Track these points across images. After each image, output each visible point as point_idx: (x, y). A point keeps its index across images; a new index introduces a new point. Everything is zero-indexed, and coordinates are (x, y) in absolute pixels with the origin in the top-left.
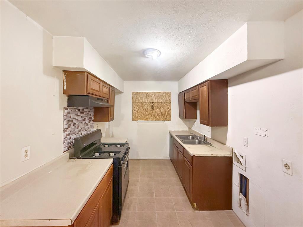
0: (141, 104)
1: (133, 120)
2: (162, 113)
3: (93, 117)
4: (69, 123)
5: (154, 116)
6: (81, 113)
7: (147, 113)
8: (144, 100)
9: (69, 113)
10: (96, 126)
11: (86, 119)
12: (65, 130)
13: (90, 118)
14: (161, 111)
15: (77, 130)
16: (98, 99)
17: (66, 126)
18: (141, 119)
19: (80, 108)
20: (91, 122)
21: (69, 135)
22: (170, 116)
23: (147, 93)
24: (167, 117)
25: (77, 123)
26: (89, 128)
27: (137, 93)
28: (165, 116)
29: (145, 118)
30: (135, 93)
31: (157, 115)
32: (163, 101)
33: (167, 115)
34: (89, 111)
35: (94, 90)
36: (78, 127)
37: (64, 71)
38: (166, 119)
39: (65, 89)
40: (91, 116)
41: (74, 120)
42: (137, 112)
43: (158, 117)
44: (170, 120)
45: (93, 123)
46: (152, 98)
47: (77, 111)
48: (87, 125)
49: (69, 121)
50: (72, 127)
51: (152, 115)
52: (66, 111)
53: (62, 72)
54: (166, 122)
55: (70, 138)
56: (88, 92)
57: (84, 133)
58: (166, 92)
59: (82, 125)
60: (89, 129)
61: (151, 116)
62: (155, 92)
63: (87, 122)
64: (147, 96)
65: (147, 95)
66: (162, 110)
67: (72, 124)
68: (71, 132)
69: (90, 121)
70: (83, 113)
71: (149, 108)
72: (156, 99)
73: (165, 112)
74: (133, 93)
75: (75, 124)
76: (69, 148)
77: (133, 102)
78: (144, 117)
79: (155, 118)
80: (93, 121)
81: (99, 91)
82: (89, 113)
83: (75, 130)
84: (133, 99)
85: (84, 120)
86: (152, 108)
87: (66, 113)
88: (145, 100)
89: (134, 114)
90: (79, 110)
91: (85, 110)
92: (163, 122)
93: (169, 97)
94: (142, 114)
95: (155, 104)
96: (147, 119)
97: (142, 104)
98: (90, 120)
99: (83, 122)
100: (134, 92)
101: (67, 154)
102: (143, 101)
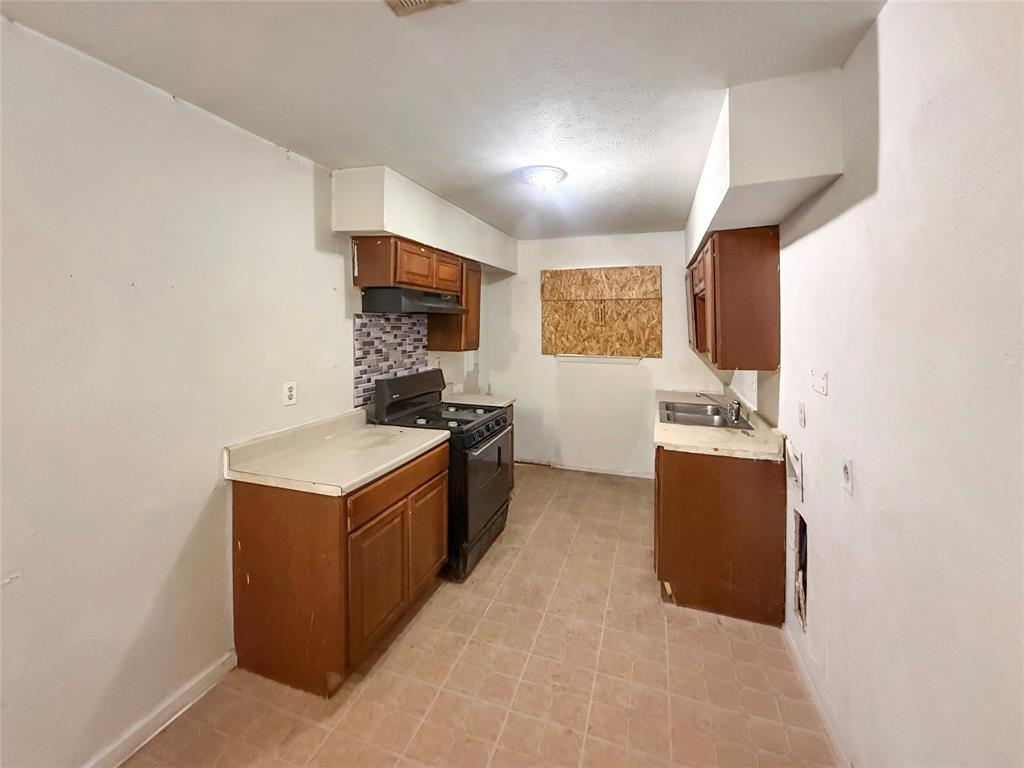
0: (567, 305)
1: (545, 352)
2: (631, 332)
3: (424, 339)
4: (367, 348)
5: (606, 341)
6: (393, 328)
7: (583, 331)
8: (575, 292)
9: (364, 325)
10: (433, 361)
11: (407, 341)
12: (357, 363)
13: (415, 340)
14: (630, 325)
15: (384, 365)
16: (427, 294)
17: (359, 354)
18: (566, 350)
19: (392, 316)
20: (421, 351)
21: (365, 372)
22: (660, 345)
23: (584, 273)
24: (648, 344)
25: (384, 350)
26: (413, 363)
27: (556, 274)
28: (643, 343)
29: (579, 349)
30: (548, 275)
31: (614, 338)
32: (633, 294)
33: (649, 340)
34: (414, 324)
35: (414, 274)
36: (386, 359)
37: (354, 238)
38: (645, 351)
39: (356, 275)
40: (419, 336)
41: (376, 342)
42: (556, 329)
43: (618, 346)
44: (660, 356)
45: (424, 354)
46: (600, 286)
47: (383, 321)
48: (410, 357)
49: (365, 344)
50: (373, 357)
51: (602, 340)
52: (358, 321)
53: (350, 240)
54: (647, 362)
55: (369, 381)
56: (398, 280)
57: (402, 373)
58: (643, 267)
59: (395, 356)
60: (415, 367)
61: (598, 342)
62: (610, 268)
63: (409, 348)
64: (583, 280)
65: (586, 277)
66: (632, 323)
67: (372, 351)
68: (369, 367)
69: (416, 348)
70: (399, 328)
71: (591, 319)
72: (611, 289)
73: (643, 329)
74: (544, 272)
75: (378, 351)
76: (366, 400)
77: (544, 301)
78: (576, 346)
79: (611, 347)
80: (424, 347)
81: (427, 277)
82: (415, 329)
83: (380, 364)
84: (542, 291)
85: (400, 345)
86: (601, 316)
87: (358, 327)
88: (579, 292)
89: (548, 334)
90: (388, 320)
91: (404, 320)
92: (635, 360)
93: (655, 282)
94: (570, 337)
95: (610, 307)
96: (583, 351)
97: (570, 304)
98: (416, 344)
99: (399, 348)
100: (546, 272)
101: (362, 412)
102: (573, 297)
